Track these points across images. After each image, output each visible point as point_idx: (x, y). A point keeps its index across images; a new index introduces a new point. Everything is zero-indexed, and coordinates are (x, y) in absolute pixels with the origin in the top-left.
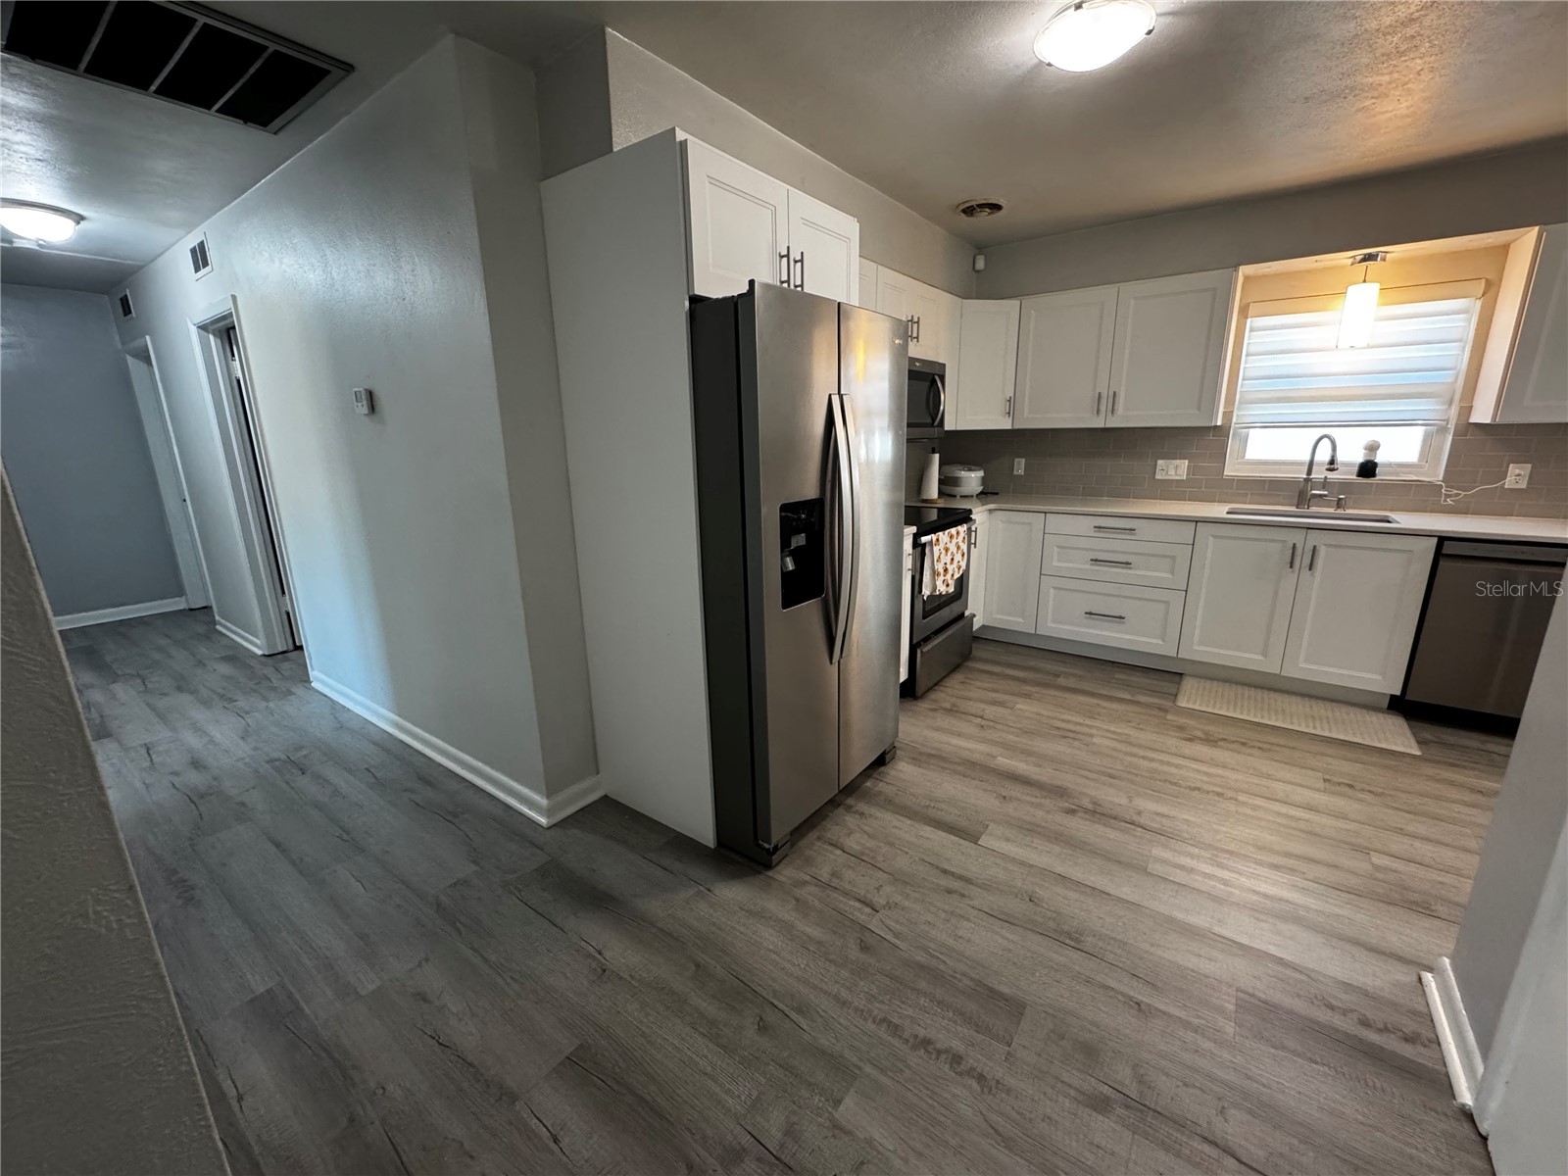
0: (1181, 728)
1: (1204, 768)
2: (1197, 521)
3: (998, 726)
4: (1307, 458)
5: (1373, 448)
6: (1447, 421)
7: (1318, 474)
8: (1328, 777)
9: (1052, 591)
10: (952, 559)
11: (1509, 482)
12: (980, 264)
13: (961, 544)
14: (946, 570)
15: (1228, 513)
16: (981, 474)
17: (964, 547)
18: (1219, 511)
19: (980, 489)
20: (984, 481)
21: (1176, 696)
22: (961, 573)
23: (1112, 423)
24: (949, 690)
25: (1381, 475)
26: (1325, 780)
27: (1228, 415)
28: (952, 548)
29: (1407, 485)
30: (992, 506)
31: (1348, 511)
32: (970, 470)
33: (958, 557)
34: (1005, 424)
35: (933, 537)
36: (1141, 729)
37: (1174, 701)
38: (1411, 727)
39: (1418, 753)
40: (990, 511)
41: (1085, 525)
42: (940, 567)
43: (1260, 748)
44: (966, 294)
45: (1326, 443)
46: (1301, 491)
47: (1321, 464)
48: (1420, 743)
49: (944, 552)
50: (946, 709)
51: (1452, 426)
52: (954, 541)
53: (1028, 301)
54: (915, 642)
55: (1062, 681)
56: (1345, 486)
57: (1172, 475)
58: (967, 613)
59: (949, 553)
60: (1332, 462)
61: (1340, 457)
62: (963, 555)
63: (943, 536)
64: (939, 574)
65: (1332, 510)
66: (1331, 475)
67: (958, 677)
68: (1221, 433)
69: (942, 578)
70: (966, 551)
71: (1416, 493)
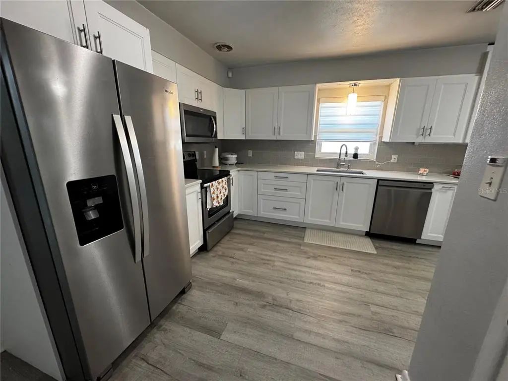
0: (305, 253)
1: (313, 271)
2: (308, 174)
3: (240, 262)
4: (339, 152)
5: (357, 149)
6: (376, 141)
7: (343, 157)
8: (353, 269)
9: (262, 200)
10: (220, 192)
11: (392, 161)
12: (230, 75)
13: (224, 185)
14: (218, 197)
15: (317, 171)
16: (236, 156)
17: (226, 186)
18: (314, 170)
19: (236, 162)
20: (237, 159)
21: (303, 237)
22: (225, 196)
23: (279, 138)
24: (222, 245)
25: (359, 158)
26: (352, 270)
27: (315, 136)
28: (220, 187)
29: (366, 161)
30: (239, 169)
31: (351, 170)
32: (232, 155)
33: (223, 191)
34: (243, 138)
35: (210, 184)
36: (292, 255)
37: (303, 240)
38: (372, 242)
39: (376, 253)
40: (239, 171)
41: (271, 176)
42: (214, 196)
43: (331, 258)
44: (224, 85)
45: (344, 147)
46: (338, 163)
47: (343, 154)
48: (376, 248)
49: (216, 190)
50: (219, 255)
51: (377, 142)
52: (221, 184)
53: (248, 91)
54: (205, 228)
55: (266, 235)
56: (350, 161)
57: (300, 157)
58: (231, 211)
59: (219, 190)
60: (346, 153)
61: (348, 152)
62: (226, 190)
63: (215, 183)
64: (214, 199)
65: (346, 169)
66: (346, 158)
67: (227, 238)
68: (313, 142)
69: (216, 200)
70: (227, 188)
71: (369, 164)
